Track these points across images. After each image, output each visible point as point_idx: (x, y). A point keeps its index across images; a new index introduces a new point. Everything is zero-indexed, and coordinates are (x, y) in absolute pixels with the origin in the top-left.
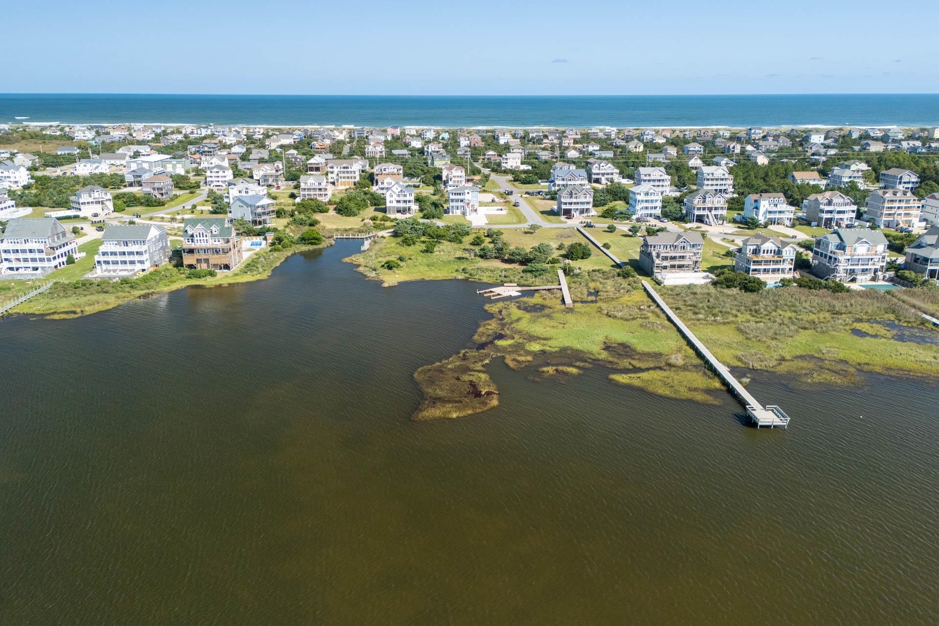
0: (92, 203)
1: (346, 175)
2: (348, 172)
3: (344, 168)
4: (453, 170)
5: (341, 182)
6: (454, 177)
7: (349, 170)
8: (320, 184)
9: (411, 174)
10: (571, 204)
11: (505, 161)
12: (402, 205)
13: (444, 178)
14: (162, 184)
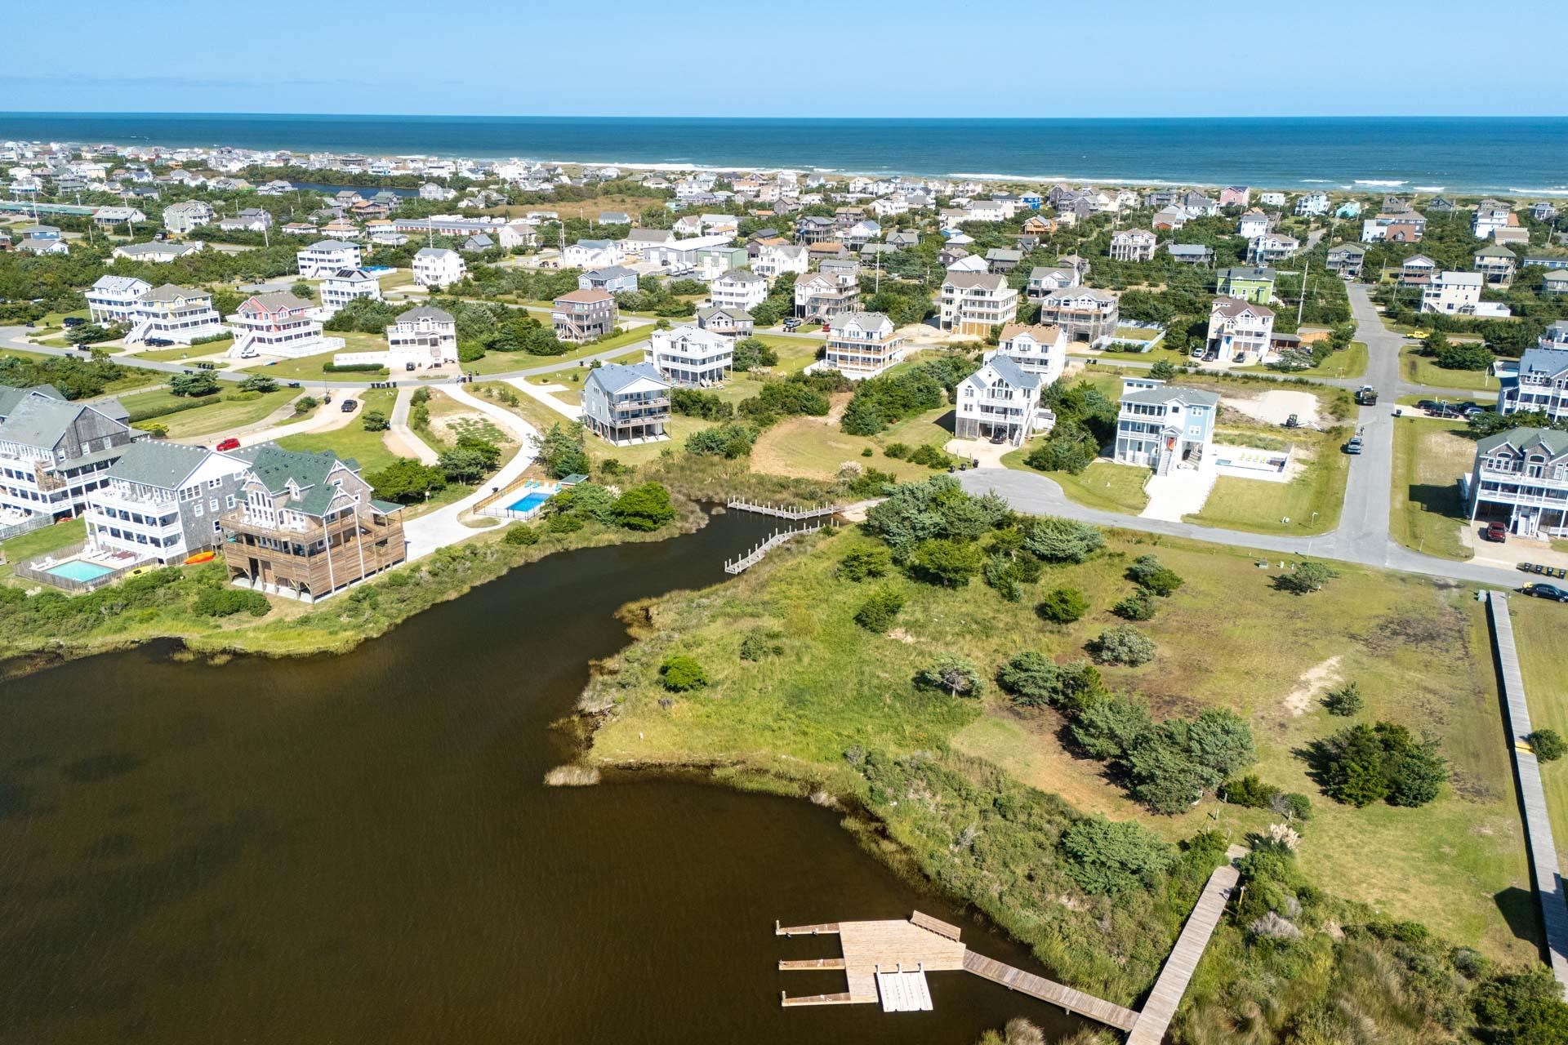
0: (413, 341)
1: (977, 309)
2: (981, 303)
3: (977, 293)
4: (1238, 317)
5: (965, 324)
6: (1239, 333)
7: (987, 297)
8: (870, 335)
9: (1147, 315)
10: (1513, 489)
11: (1433, 291)
12: (994, 419)
13: (1212, 335)
14: (586, 307)
